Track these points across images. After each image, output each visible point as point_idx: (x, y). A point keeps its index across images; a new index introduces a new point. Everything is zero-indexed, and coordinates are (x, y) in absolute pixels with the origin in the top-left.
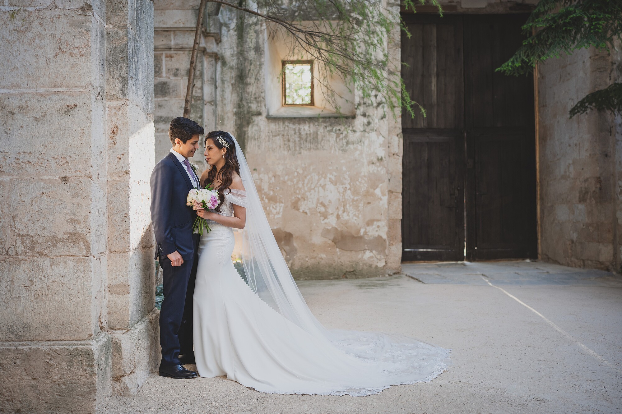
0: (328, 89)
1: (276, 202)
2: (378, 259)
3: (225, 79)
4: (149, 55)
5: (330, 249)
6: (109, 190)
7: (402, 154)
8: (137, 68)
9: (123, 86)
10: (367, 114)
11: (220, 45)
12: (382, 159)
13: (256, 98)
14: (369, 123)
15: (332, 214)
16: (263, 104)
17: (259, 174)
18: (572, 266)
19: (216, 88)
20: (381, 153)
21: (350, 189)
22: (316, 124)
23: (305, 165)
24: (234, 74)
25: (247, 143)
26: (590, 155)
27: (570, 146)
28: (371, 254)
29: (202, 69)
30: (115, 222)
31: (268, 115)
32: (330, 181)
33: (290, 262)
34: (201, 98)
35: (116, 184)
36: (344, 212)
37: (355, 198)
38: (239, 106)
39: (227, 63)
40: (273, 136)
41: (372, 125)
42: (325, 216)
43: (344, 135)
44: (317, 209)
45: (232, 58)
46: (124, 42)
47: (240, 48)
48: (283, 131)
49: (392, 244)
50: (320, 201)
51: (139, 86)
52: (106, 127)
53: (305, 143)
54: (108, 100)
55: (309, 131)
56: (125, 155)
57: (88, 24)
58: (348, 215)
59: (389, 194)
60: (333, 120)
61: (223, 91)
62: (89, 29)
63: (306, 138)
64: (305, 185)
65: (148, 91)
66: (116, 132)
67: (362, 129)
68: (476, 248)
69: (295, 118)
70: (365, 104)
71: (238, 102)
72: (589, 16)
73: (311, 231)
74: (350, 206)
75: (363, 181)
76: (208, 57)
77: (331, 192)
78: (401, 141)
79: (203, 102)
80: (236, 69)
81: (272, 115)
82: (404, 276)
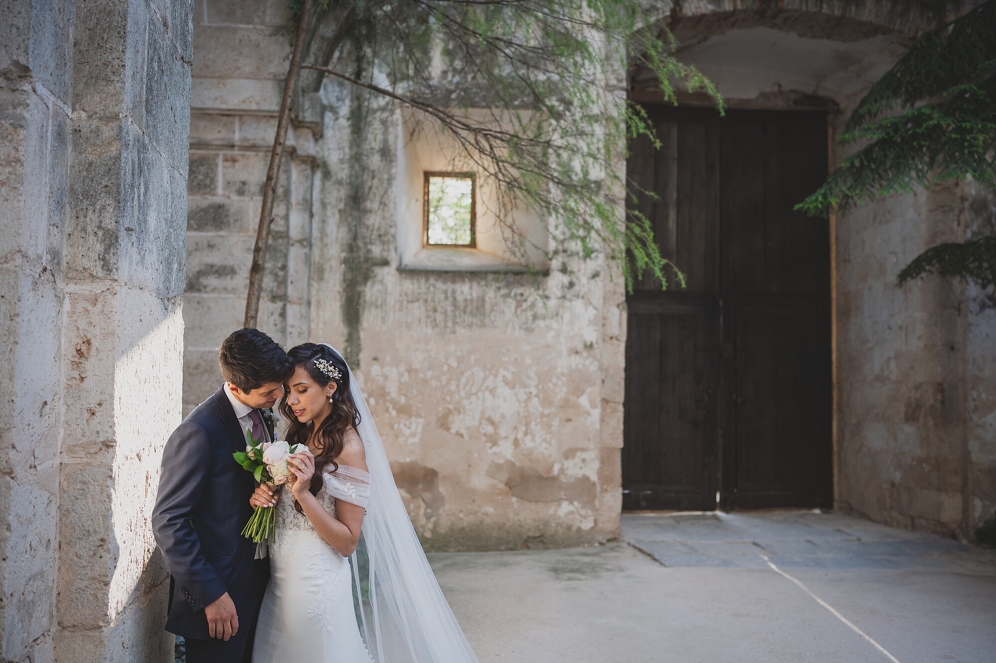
0: (513, 231)
1: (410, 416)
2: (581, 516)
3: (327, 201)
4: (177, 174)
5: (500, 497)
6: (65, 484)
7: (624, 338)
8: (143, 208)
9: (107, 250)
10: (569, 268)
11: (320, 142)
12: (591, 346)
13: (380, 236)
14: (572, 285)
15: (506, 438)
16: (392, 247)
17: (382, 366)
18: (891, 526)
19: (312, 216)
20: (591, 336)
21: (537, 396)
22: (483, 283)
23: (462, 352)
24: (343, 192)
25: (363, 312)
26: (925, 345)
27: (890, 328)
28: (571, 508)
29: (289, 184)
30: (76, 559)
31: (400, 264)
32: (504, 381)
33: (433, 520)
34: (285, 235)
35: (81, 470)
36: (526, 434)
37: (546, 411)
38: (351, 248)
39: (332, 174)
40: (408, 302)
41: (577, 288)
42: (494, 441)
43: (529, 303)
44: (481, 429)
45: (341, 166)
46: (113, 150)
47: (355, 149)
48: (426, 293)
49: (606, 490)
50: (486, 416)
51: (147, 245)
52: (63, 340)
53: (462, 314)
54: (69, 279)
55: (471, 294)
56: (104, 406)
57: (18, 110)
58: (533, 440)
59: (602, 405)
60: (511, 278)
61: (324, 221)
62: (22, 123)
63: (465, 307)
64: (461, 387)
65: (171, 251)
66: (85, 353)
67: (559, 294)
68: (735, 490)
69: (446, 272)
70: (565, 251)
71: (349, 242)
72: (958, 124)
73: (470, 466)
74: (537, 425)
75: (560, 383)
76: (299, 162)
77: (505, 400)
78: (625, 315)
79: (288, 242)
80: (347, 184)
81: (406, 266)
82: (625, 545)
